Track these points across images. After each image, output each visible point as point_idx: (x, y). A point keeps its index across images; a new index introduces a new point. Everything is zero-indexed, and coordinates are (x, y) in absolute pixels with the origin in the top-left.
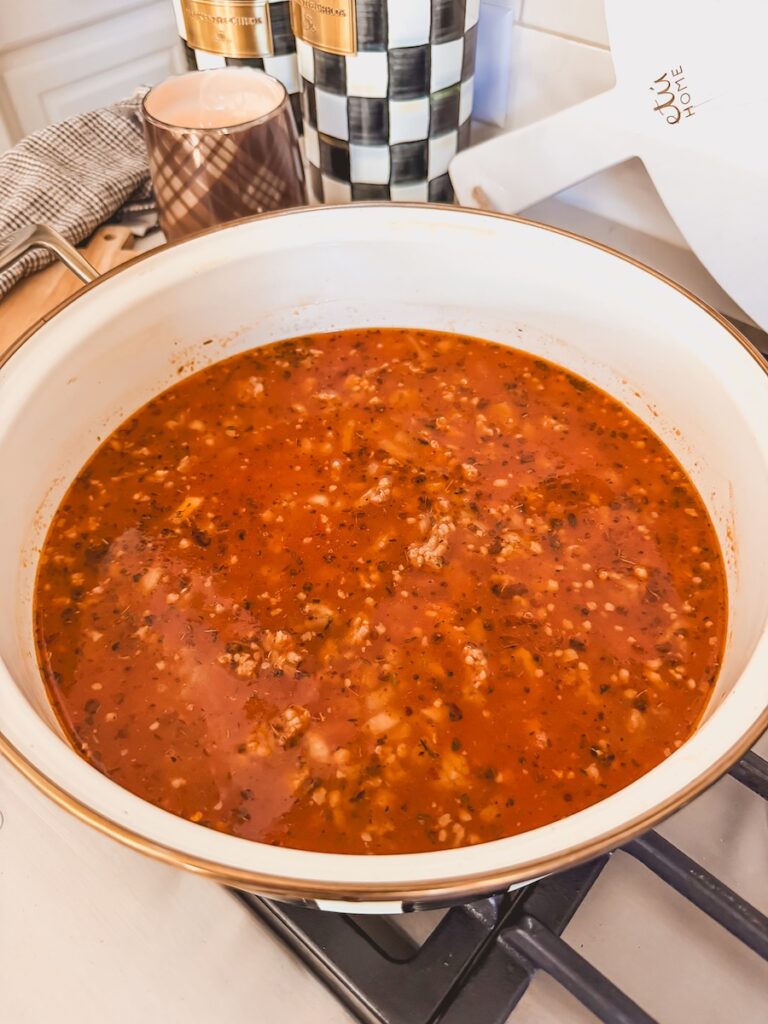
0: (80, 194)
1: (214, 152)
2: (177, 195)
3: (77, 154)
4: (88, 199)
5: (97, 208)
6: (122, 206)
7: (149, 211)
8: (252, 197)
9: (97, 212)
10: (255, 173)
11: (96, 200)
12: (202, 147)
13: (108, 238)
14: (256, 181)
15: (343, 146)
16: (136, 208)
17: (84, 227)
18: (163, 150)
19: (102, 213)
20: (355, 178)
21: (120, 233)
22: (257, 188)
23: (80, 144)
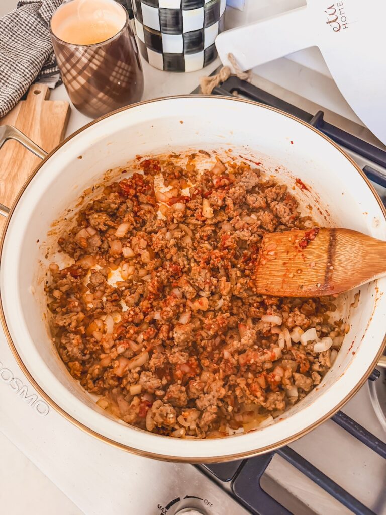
0: (18, 68)
1: (93, 57)
2: (75, 78)
3: (11, 40)
4: (22, 71)
5: (28, 76)
6: (41, 72)
7: (56, 73)
8: (115, 78)
9: (28, 78)
10: (115, 65)
11: (27, 71)
12: (86, 54)
13: (37, 92)
14: (116, 69)
15: (158, 34)
16: (48, 71)
17: (23, 88)
18: (64, 55)
19: (31, 79)
20: (164, 51)
21: (42, 88)
22: (117, 73)
23: (11, 34)
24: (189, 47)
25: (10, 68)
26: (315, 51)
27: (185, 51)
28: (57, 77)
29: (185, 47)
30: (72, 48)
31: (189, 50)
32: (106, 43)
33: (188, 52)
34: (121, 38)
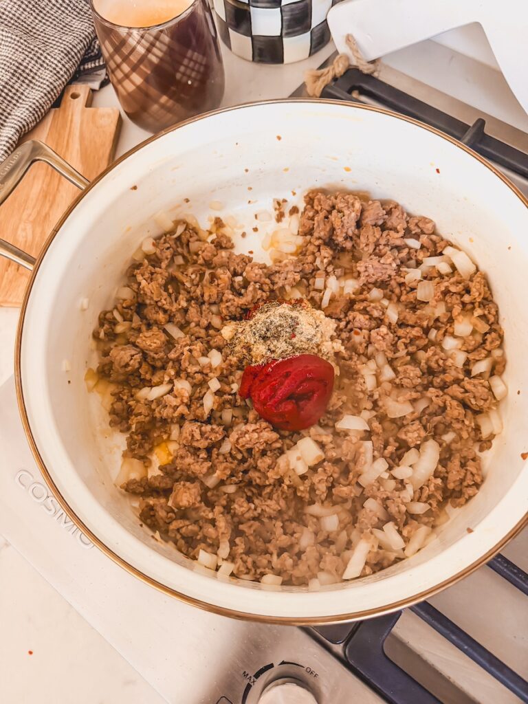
0: (47, 61)
1: (153, 45)
2: (127, 76)
3: (37, 21)
4: (54, 66)
5: (62, 73)
6: (79, 66)
7: (101, 67)
8: (184, 74)
9: (62, 76)
10: (185, 57)
11: (60, 66)
12: (143, 41)
13: (75, 96)
14: (186, 62)
15: (246, 7)
16: (89, 66)
17: (55, 91)
18: (112, 43)
19: (66, 77)
21: (82, 89)
22: (187, 67)
23: (37, 11)
24: (289, 27)
25: (36, 62)
26: (475, 30)
27: (284, 32)
28: (102, 74)
29: (284, 26)
30: (123, 32)
31: (290, 31)
32: (170, 24)
33: (289, 34)
34: (193, 15)
